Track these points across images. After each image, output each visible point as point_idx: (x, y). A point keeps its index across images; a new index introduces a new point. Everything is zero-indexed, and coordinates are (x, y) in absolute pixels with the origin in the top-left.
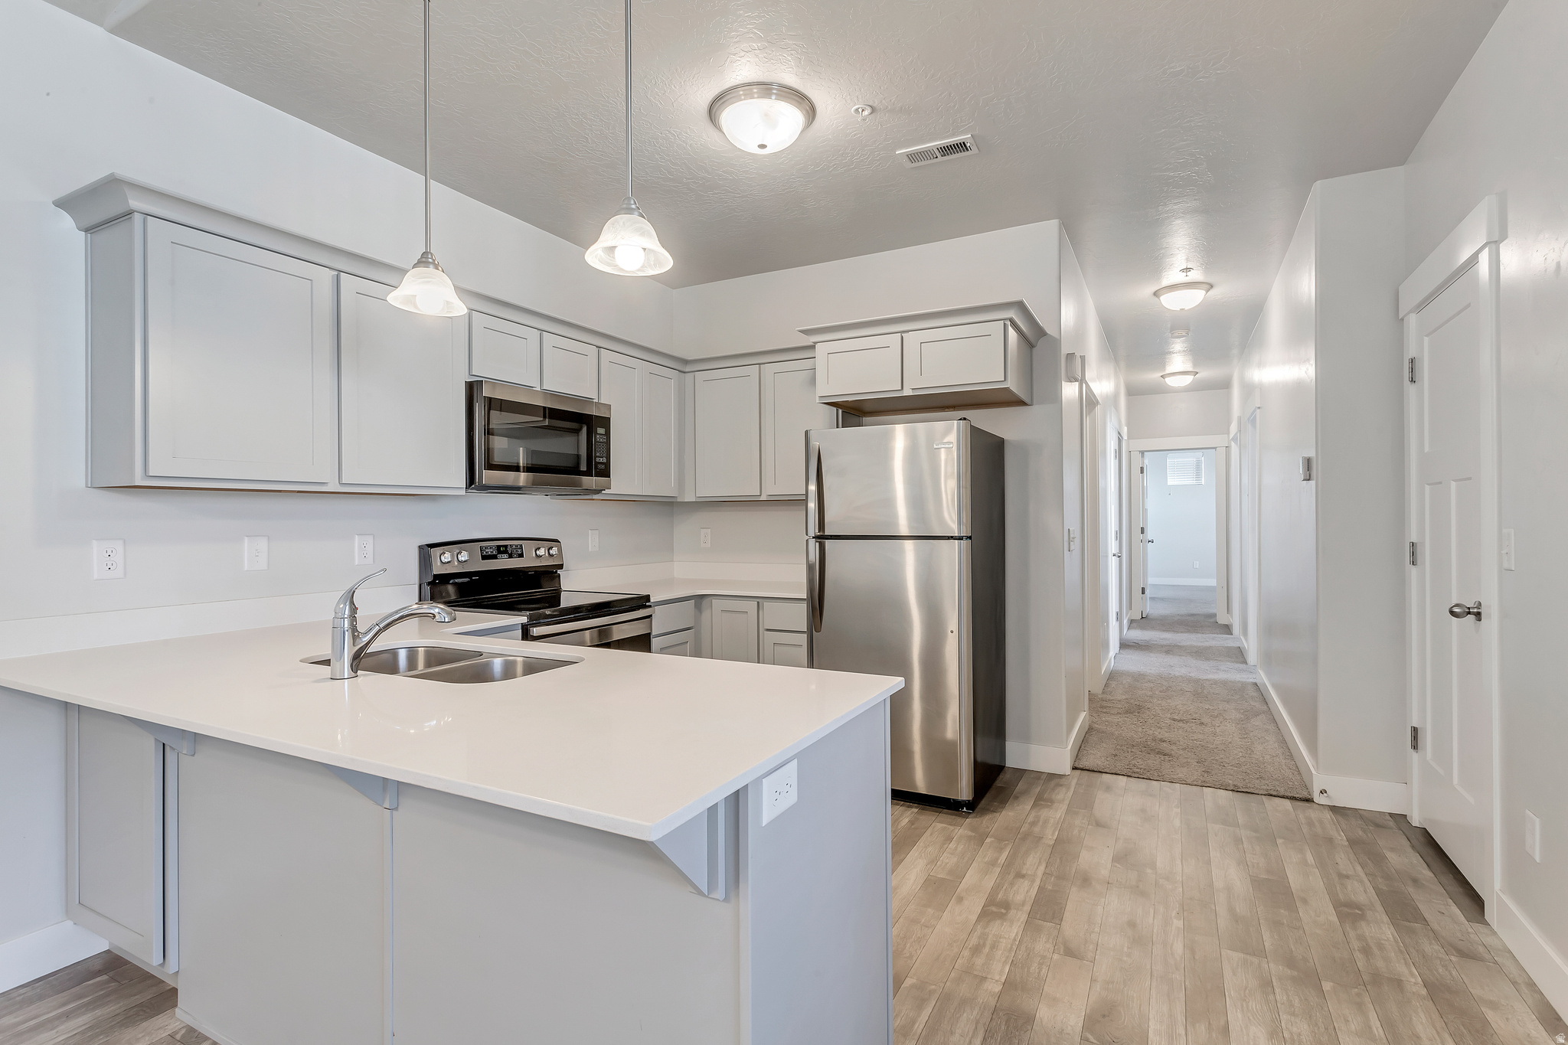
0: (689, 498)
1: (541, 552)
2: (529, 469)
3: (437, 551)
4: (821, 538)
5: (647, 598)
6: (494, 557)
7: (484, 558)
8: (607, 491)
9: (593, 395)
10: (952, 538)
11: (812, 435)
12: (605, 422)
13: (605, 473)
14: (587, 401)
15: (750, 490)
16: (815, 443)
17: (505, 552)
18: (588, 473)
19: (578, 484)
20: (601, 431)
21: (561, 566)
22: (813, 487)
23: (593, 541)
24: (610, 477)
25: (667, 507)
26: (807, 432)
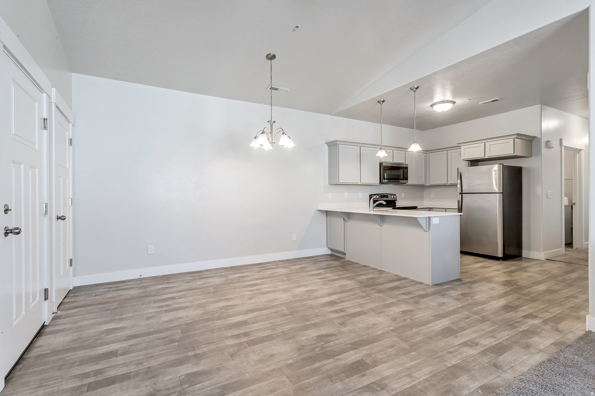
0: (428, 185)
1: (392, 197)
2: (387, 179)
3: (373, 196)
4: (461, 193)
5: (417, 207)
6: (383, 197)
7: (381, 197)
8: (407, 183)
9: (404, 162)
10: (496, 193)
11: (459, 169)
12: (407, 168)
13: (407, 179)
14: (403, 164)
15: (445, 182)
16: (460, 171)
17: (385, 197)
18: (403, 179)
19: (399, 182)
20: (406, 170)
21: (396, 200)
22: (459, 181)
23: (403, 195)
24: (408, 180)
25: (422, 187)
26: (458, 168)
